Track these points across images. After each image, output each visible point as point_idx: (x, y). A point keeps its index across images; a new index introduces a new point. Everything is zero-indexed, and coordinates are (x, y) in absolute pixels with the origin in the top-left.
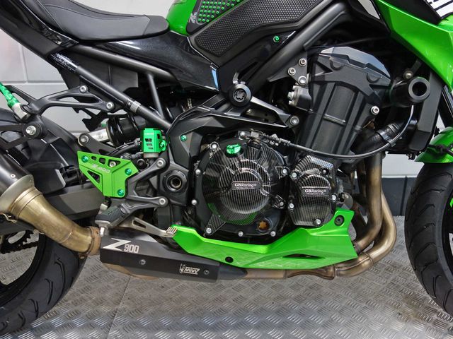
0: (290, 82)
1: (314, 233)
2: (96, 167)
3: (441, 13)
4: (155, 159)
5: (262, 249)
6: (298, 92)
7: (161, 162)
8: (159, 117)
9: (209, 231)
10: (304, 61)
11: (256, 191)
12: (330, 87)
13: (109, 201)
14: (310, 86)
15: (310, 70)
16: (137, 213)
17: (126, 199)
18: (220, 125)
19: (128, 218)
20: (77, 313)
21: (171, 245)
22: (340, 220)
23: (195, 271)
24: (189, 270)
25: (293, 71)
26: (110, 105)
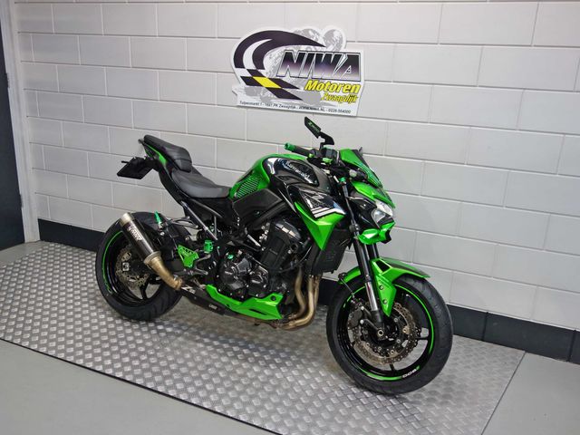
0: (262, 232)
2: (184, 253)
3: (316, 216)
5: (238, 303)
7: (209, 256)
8: (214, 235)
9: (220, 290)
10: (268, 224)
11: (232, 276)
12: (273, 238)
14: (268, 235)
15: (270, 228)
16: (196, 276)
17: (192, 269)
19: (193, 277)
22: (273, 299)
23: (215, 308)
24: (212, 307)
25: (263, 228)
26: (197, 226)
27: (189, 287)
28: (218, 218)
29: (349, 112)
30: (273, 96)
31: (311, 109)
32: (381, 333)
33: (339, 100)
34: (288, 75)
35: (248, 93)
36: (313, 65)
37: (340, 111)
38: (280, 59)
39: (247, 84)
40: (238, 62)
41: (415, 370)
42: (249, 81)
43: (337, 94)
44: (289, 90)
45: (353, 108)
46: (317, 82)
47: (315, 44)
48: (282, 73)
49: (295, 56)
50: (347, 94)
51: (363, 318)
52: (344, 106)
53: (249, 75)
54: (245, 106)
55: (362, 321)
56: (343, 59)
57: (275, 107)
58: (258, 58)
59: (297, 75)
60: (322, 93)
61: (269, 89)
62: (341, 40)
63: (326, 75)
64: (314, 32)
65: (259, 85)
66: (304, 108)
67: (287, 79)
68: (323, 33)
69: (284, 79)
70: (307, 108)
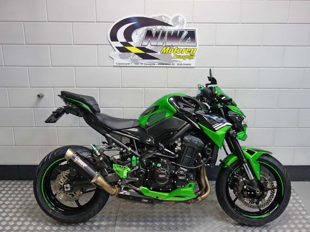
0: (176, 145)
1: (182, 190)
2: (118, 169)
3: (216, 129)
4: (135, 166)
5: (167, 194)
6: (178, 148)
7: (137, 167)
8: (136, 153)
9: (151, 188)
10: (179, 139)
11: (165, 178)
12: (187, 147)
13: (122, 179)
14: (181, 146)
15: (181, 141)
16: (130, 183)
17: (127, 179)
18: (155, 157)
19: (127, 184)
20: (104, 216)
21: (140, 193)
22: (190, 186)
23: (147, 201)
24: (145, 200)
25: (176, 142)
26: (122, 149)
27: (125, 191)
28: (136, 140)
29: (190, 64)
30: (139, 58)
31: (166, 64)
32: (258, 191)
33: (184, 58)
34: (149, 44)
35: (121, 57)
36: (166, 37)
37: (185, 64)
38: (144, 35)
39: (120, 51)
40: (114, 38)
41: (276, 207)
42: (122, 50)
43: (182, 55)
44: (150, 54)
45: (193, 62)
46: (169, 48)
47: (167, 25)
48: (145, 43)
49: (154, 32)
50: (189, 54)
51: (245, 185)
52: (187, 61)
53: (122, 46)
54: (120, 66)
55: (245, 187)
56: (185, 33)
57: (141, 65)
58: (128, 34)
59: (155, 44)
60: (173, 55)
61: (137, 54)
62: (183, 22)
63: (174, 43)
64: (166, 17)
65: (129, 51)
66: (161, 64)
67: (149, 47)
68: (171, 18)
69: (147, 47)
70: (163, 64)
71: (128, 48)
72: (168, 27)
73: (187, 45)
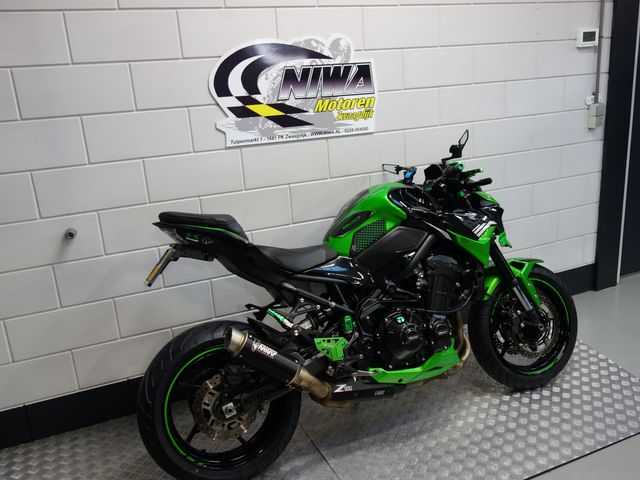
0: (416, 277)
1: (443, 354)
4: (353, 333)
6: (421, 282)
7: (357, 334)
9: (391, 367)
10: (420, 265)
11: (418, 340)
12: (436, 278)
13: (334, 364)
14: (425, 277)
15: (424, 269)
17: (346, 360)
18: (383, 307)
24: (379, 393)
25: (415, 272)
26: (319, 307)
27: (342, 386)
28: (340, 284)
29: (366, 129)
30: (276, 126)
31: (325, 133)
32: (541, 327)
33: (354, 117)
34: (292, 97)
35: (241, 128)
36: (321, 81)
37: (357, 129)
38: (280, 79)
39: (238, 116)
40: (222, 88)
41: (564, 347)
42: (242, 112)
43: (352, 111)
44: (295, 116)
45: (370, 124)
46: (327, 101)
47: (320, 56)
48: (284, 96)
49: (299, 73)
50: (363, 110)
51: (522, 321)
52: (361, 123)
53: (240, 104)
54: (239, 146)
55: (523, 325)
56: (354, 71)
57: (281, 140)
58: (250, 80)
59: (302, 95)
60: (335, 113)
61: (270, 118)
62: (349, 49)
63: (336, 91)
64: (317, 42)
65: (255, 115)
66: (317, 133)
67: (291, 103)
68: (328, 43)
69: (287, 103)
70: (321, 133)
71: (252, 107)
72: (323, 60)
73: (358, 92)
